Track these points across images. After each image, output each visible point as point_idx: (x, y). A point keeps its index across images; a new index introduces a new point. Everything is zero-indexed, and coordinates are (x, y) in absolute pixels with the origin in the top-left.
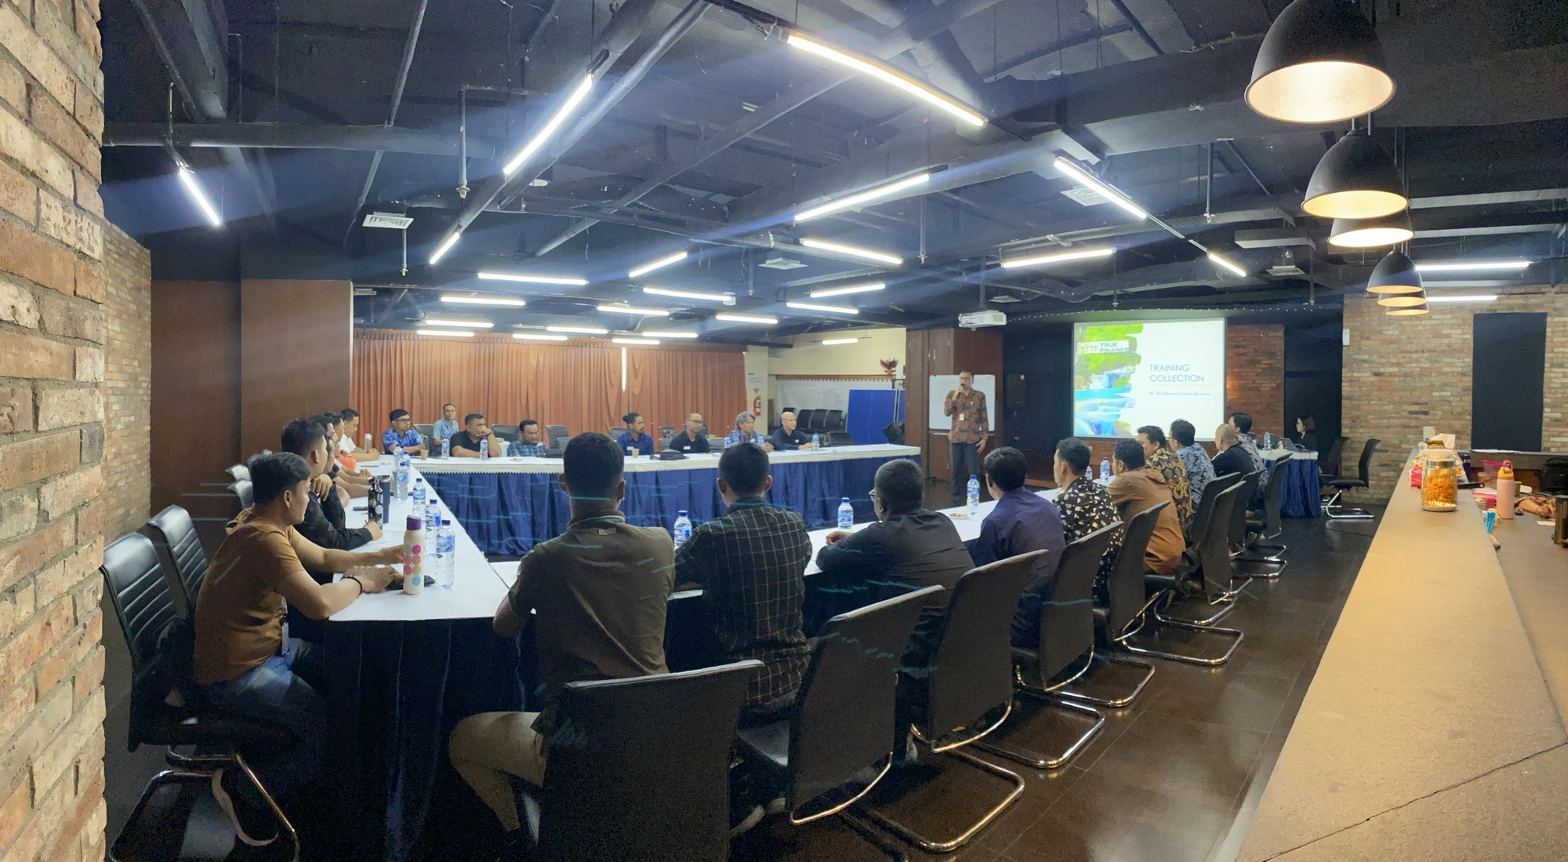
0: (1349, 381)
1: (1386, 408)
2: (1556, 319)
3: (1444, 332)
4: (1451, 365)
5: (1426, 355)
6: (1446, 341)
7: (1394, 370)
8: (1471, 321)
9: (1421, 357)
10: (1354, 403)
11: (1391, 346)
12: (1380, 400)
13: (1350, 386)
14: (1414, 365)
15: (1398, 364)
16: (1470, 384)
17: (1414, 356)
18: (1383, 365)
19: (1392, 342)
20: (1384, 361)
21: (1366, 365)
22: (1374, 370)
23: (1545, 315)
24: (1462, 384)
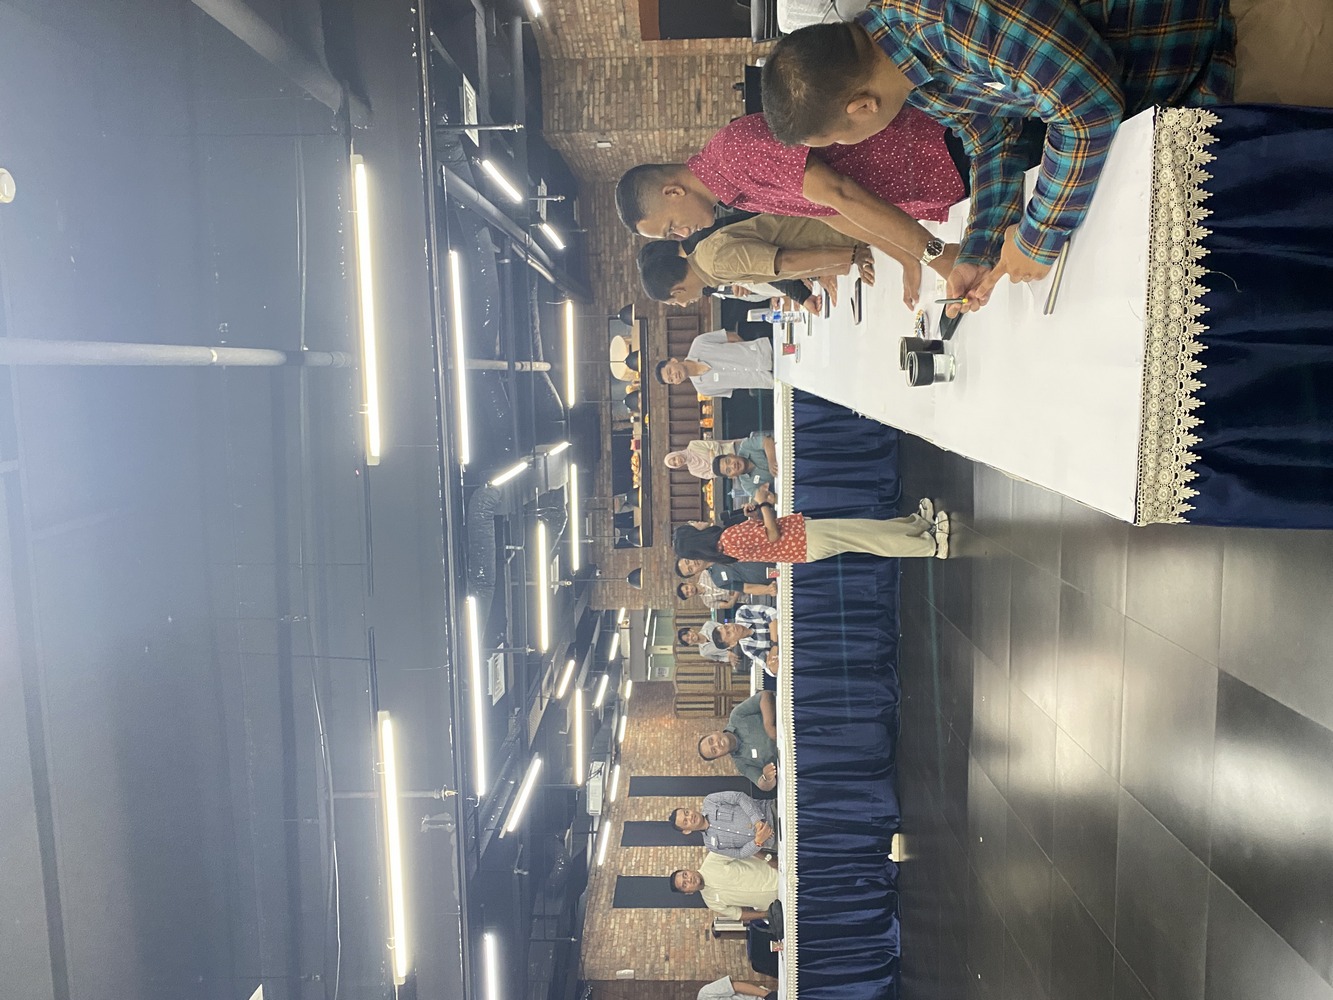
0: (674, 975)
1: (703, 954)
2: (624, 872)
3: (627, 922)
4: (659, 919)
5: (649, 931)
6: (636, 922)
7: (663, 949)
8: (619, 910)
9: (651, 934)
10: (698, 972)
11: (638, 950)
12: (695, 957)
13: (680, 975)
14: (658, 938)
15: (658, 947)
16: (678, 909)
17: (649, 937)
18: (657, 956)
19: (634, 949)
20: (653, 955)
21: (657, 966)
22: (662, 961)
23: (619, 877)
24: (679, 913)
